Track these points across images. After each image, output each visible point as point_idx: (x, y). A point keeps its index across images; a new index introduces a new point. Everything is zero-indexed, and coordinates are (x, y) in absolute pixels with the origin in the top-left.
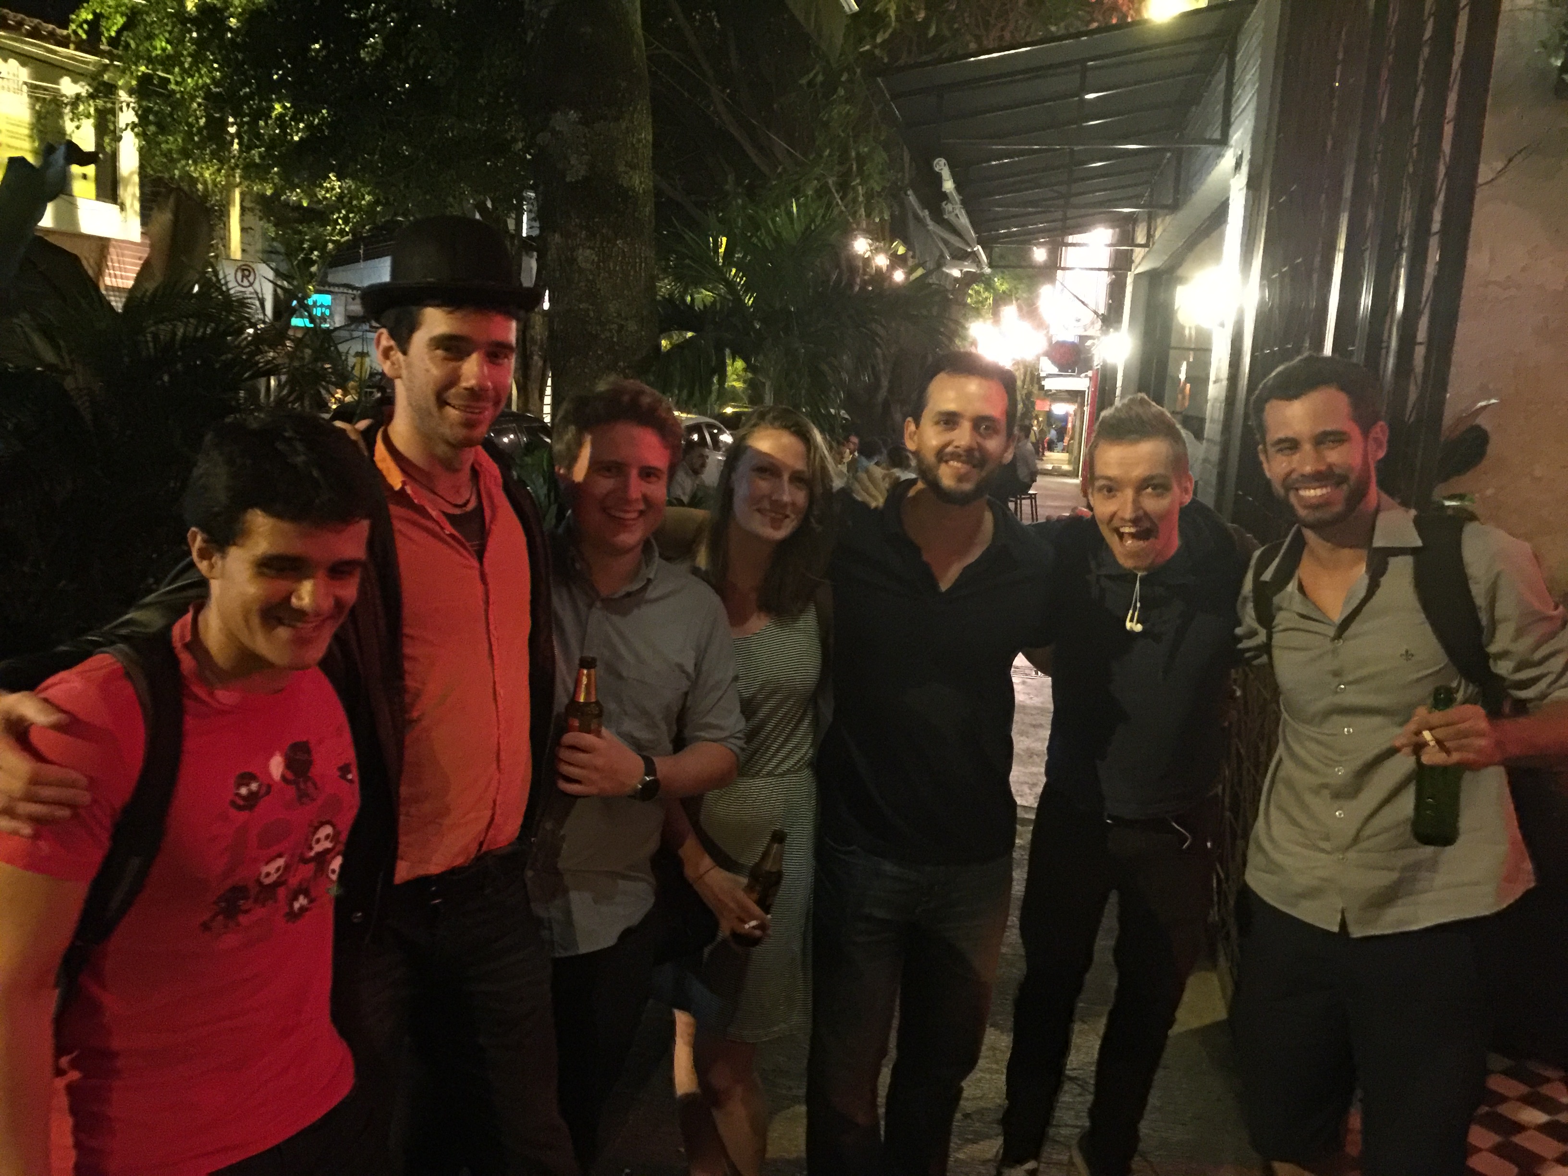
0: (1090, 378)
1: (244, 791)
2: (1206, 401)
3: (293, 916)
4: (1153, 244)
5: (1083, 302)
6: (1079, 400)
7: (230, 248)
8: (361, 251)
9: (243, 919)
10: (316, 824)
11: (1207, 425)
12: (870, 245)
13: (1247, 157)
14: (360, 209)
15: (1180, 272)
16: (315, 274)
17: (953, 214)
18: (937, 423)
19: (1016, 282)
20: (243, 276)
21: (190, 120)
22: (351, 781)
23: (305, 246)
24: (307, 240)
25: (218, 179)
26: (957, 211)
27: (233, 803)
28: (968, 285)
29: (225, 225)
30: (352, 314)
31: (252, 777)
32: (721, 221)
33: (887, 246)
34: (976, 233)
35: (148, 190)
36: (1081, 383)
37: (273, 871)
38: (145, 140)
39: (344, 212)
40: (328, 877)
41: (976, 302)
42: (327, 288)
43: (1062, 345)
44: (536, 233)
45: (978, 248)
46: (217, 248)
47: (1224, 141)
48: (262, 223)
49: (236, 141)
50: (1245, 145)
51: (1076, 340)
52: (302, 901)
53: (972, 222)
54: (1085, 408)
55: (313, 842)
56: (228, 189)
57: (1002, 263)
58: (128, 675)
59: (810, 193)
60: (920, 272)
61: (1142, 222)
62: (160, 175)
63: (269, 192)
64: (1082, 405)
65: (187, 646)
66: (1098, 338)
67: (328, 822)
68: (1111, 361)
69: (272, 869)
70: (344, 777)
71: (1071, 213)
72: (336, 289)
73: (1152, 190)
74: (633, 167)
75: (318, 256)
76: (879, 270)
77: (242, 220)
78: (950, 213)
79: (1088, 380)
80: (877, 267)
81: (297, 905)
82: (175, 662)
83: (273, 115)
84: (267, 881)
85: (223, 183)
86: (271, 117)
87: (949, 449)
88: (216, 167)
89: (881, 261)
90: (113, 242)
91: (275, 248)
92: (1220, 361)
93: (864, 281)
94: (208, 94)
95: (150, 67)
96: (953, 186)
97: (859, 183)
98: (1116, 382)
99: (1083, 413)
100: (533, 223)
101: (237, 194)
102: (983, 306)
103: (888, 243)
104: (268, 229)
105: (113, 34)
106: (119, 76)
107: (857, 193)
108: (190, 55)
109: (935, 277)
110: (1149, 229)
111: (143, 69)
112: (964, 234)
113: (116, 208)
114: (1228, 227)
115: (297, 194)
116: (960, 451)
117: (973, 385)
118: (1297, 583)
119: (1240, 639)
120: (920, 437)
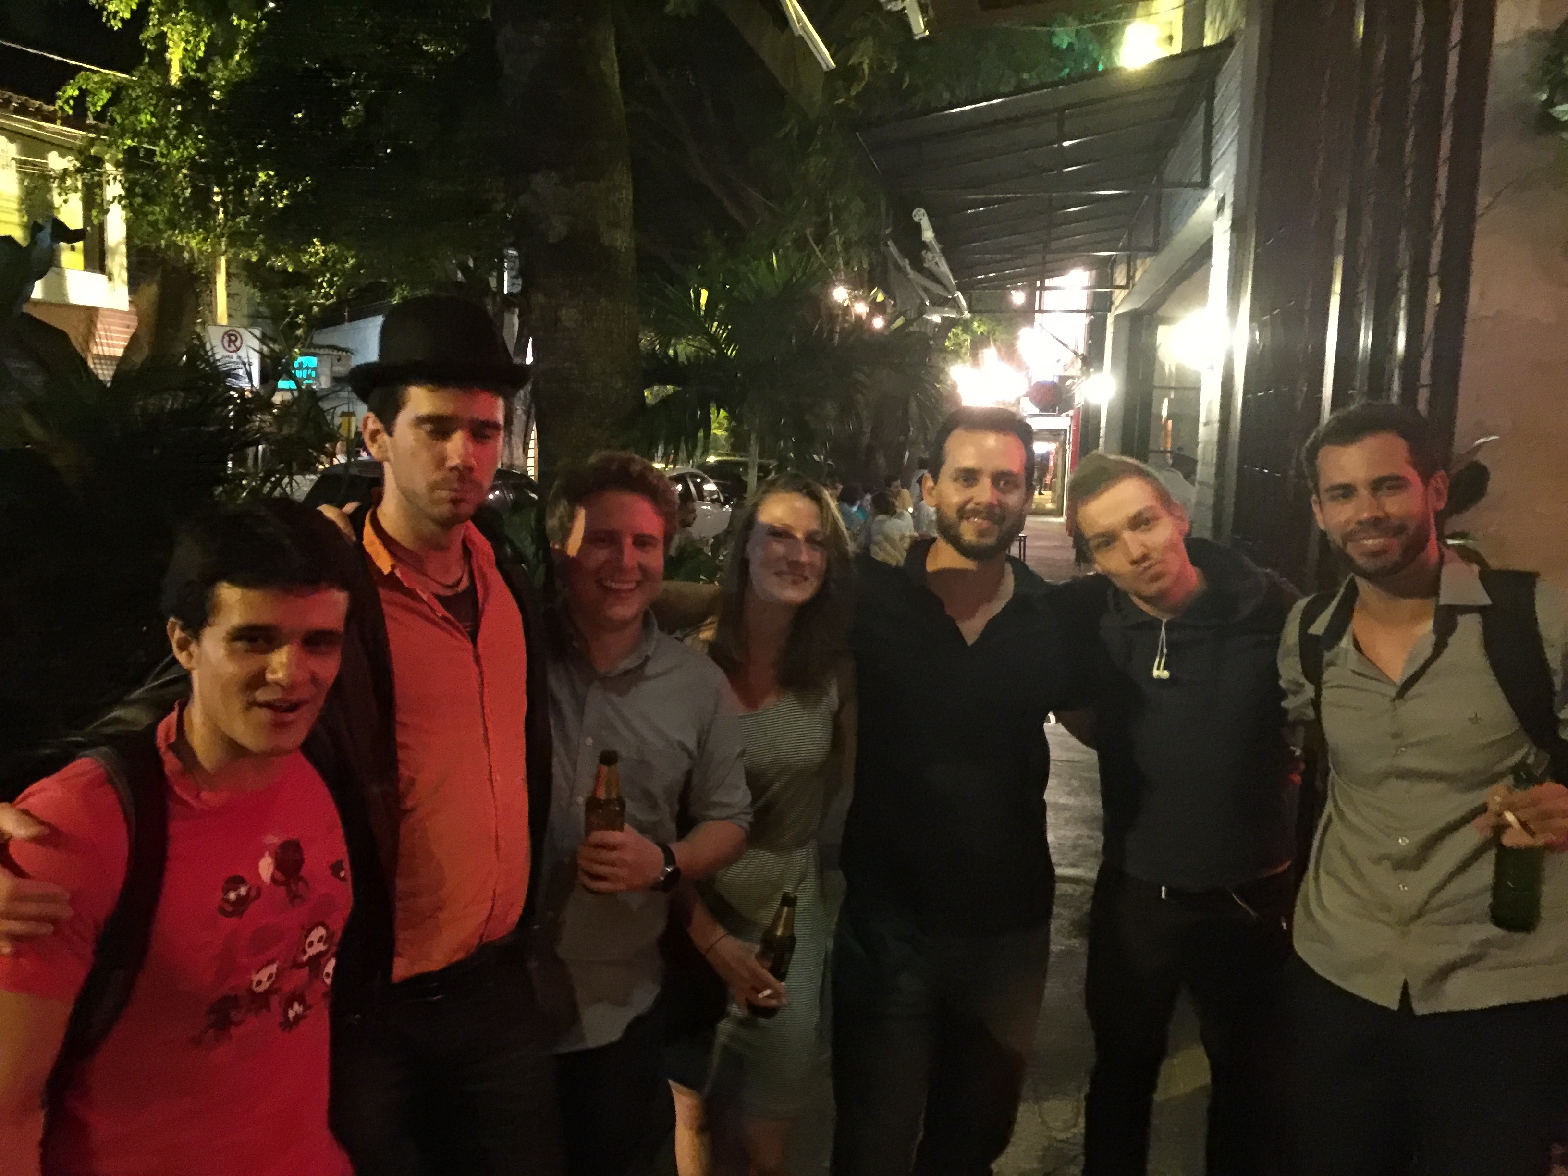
0: (1071, 417)
1: (232, 896)
2: (1197, 444)
3: (288, 1025)
4: (1133, 286)
5: (1062, 343)
7: (216, 314)
8: (346, 314)
9: (236, 1031)
10: (308, 927)
11: (1199, 467)
12: (850, 294)
13: (1229, 200)
14: (344, 272)
15: (1161, 312)
16: (301, 337)
17: (933, 263)
18: (956, 480)
19: (994, 324)
20: (230, 341)
21: (176, 191)
22: (344, 879)
23: (290, 310)
24: (293, 305)
25: (205, 248)
26: (937, 259)
27: (222, 911)
28: (948, 330)
29: (211, 292)
30: (337, 375)
31: (241, 881)
32: (701, 273)
33: (866, 294)
34: (955, 278)
35: (134, 260)
36: (1062, 422)
37: (265, 979)
38: (132, 212)
39: (328, 275)
40: (322, 981)
41: (954, 345)
42: (312, 350)
43: (1042, 385)
44: (517, 289)
45: (958, 294)
46: (204, 315)
47: (1205, 184)
48: (248, 288)
49: (221, 210)
50: (1228, 188)
51: (1056, 380)
52: (297, 1008)
53: (952, 270)
54: (1067, 447)
55: (306, 947)
56: (214, 256)
57: (979, 308)
58: (110, 781)
59: (789, 244)
60: (900, 322)
61: (1121, 264)
62: (146, 244)
63: (254, 259)
65: (170, 747)
66: (1079, 378)
67: (323, 924)
68: (1093, 401)
69: (263, 978)
70: (336, 873)
71: (1049, 257)
72: (322, 351)
73: (1130, 234)
74: (614, 226)
75: (303, 319)
76: (859, 317)
77: (228, 286)
78: (929, 261)
79: (1069, 418)
80: (856, 315)
81: (291, 1014)
82: (160, 762)
83: (257, 184)
84: (260, 990)
85: (209, 251)
86: (255, 186)
87: (969, 507)
88: (202, 236)
89: (861, 309)
90: (101, 312)
91: (260, 312)
92: (1210, 403)
93: (842, 329)
94: (193, 165)
95: (136, 140)
96: (933, 235)
97: (837, 233)
98: (1099, 423)
99: (1065, 451)
100: (516, 281)
101: (223, 261)
102: (962, 348)
103: (867, 290)
104: (253, 294)
105: (99, 109)
106: (106, 148)
107: (835, 243)
108: (174, 127)
109: (915, 324)
110: (1129, 271)
111: (129, 142)
112: (945, 281)
113: (104, 278)
114: (1212, 269)
115: (282, 260)
116: (980, 508)
117: (991, 440)
118: (1351, 640)
119: (1283, 695)
120: (940, 496)
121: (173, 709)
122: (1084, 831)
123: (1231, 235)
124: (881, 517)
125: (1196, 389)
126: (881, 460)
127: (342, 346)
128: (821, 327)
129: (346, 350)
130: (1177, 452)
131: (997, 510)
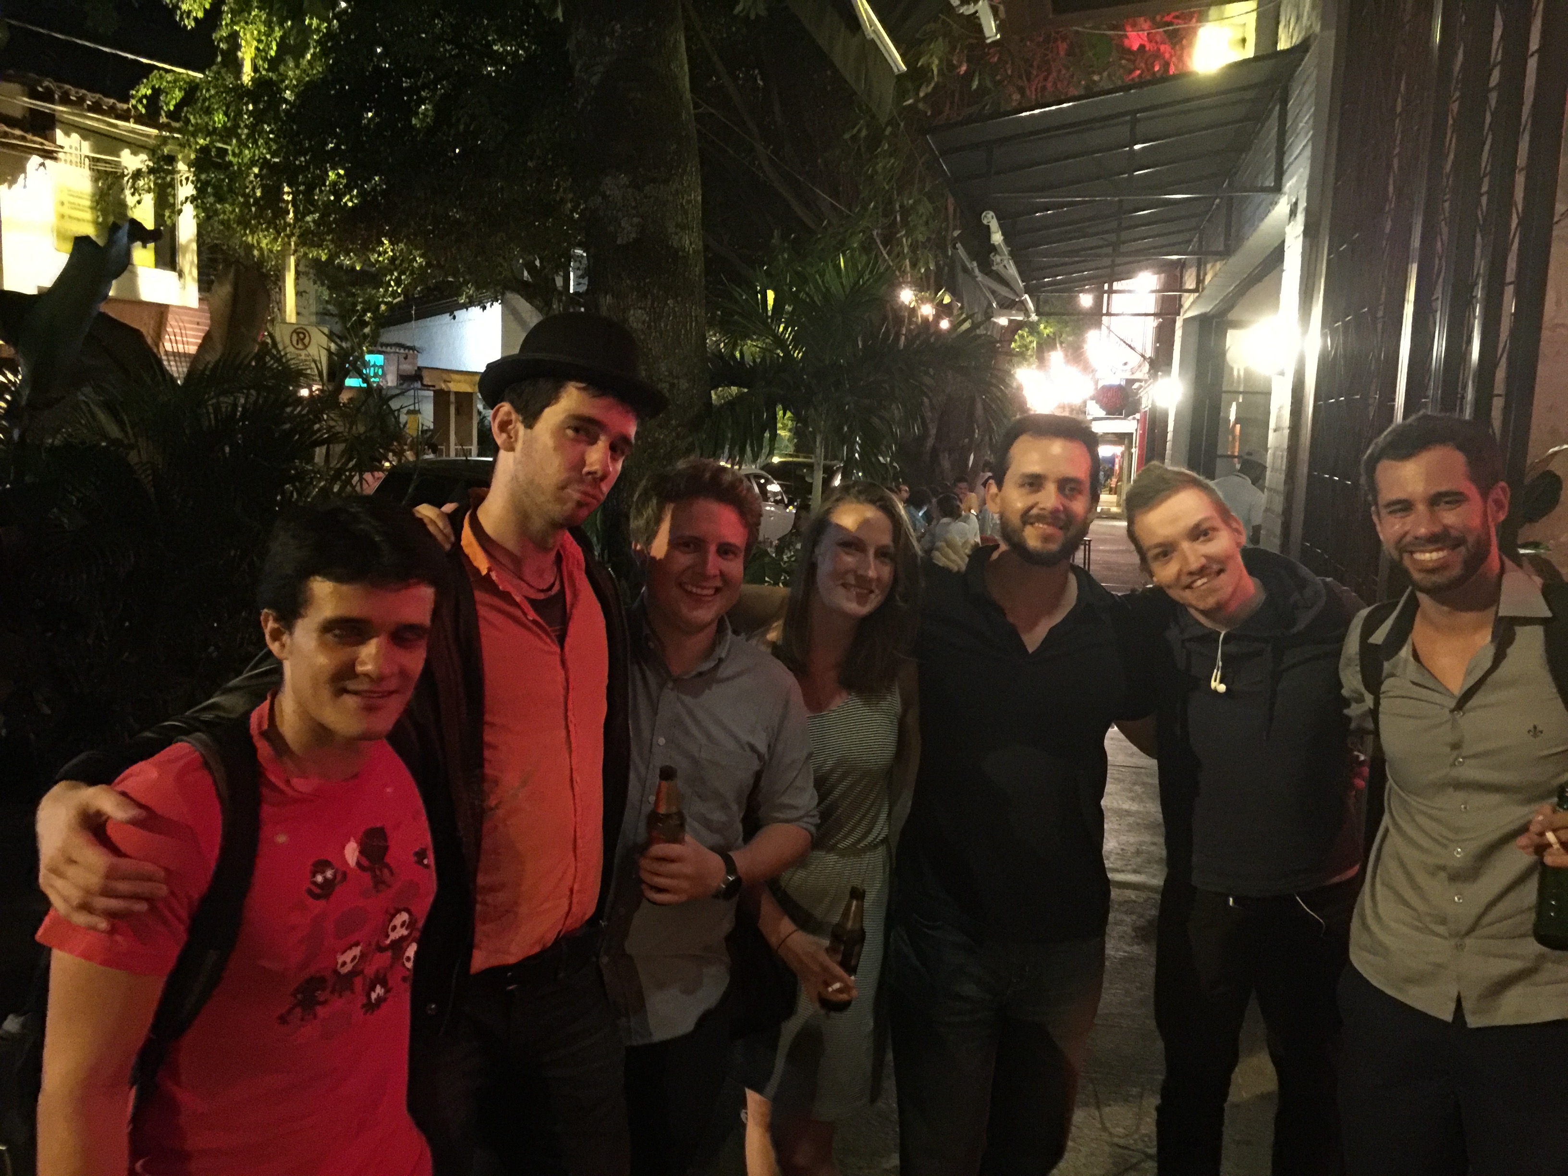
0: (1138, 420)
1: (319, 878)
2: (1266, 450)
3: (371, 1007)
4: (1203, 289)
5: (1130, 346)
6: (1126, 441)
7: (285, 312)
8: (413, 311)
9: (321, 1011)
10: (392, 911)
11: (1268, 473)
12: (916, 296)
13: (1302, 205)
14: (412, 270)
15: (1231, 316)
16: (368, 335)
17: (1001, 265)
18: (1022, 485)
19: (1061, 326)
20: (298, 340)
21: (247, 191)
22: (427, 866)
23: (359, 308)
24: (361, 303)
25: (275, 247)
26: (1005, 262)
27: (310, 892)
28: (1015, 332)
29: (280, 289)
30: (405, 374)
31: (326, 864)
32: (768, 275)
33: (933, 296)
34: (1023, 281)
35: (205, 257)
36: (1129, 425)
37: (348, 960)
38: (203, 211)
39: (396, 274)
40: (404, 965)
41: (1019, 347)
42: (380, 348)
43: (1107, 389)
44: (583, 289)
45: (1026, 296)
46: (273, 312)
47: (1278, 189)
48: (316, 286)
49: (292, 209)
50: (1301, 193)
51: (1123, 383)
52: (379, 990)
53: (1021, 273)
54: (1133, 450)
55: (389, 931)
56: (282, 255)
57: (1046, 309)
59: (856, 246)
60: (967, 325)
61: (1191, 267)
62: (218, 242)
63: (324, 258)
64: (1130, 446)
65: (263, 734)
66: (1146, 381)
67: (405, 909)
68: (1161, 405)
70: (420, 862)
71: (1118, 260)
72: (389, 349)
73: (1202, 236)
74: (683, 227)
75: (370, 318)
76: (925, 320)
77: (297, 284)
78: (997, 264)
79: (1136, 422)
80: (922, 316)
81: (374, 996)
82: (254, 750)
83: (328, 183)
84: (344, 970)
85: (279, 250)
86: (325, 185)
87: (1034, 511)
88: (272, 235)
89: (927, 310)
90: (170, 309)
91: (329, 310)
92: (1280, 408)
93: (909, 331)
94: (265, 164)
95: (208, 139)
96: (1002, 238)
97: (904, 235)
98: (1167, 426)
99: (1131, 455)
100: (581, 281)
101: (292, 259)
102: (1028, 350)
103: (933, 292)
104: (322, 292)
105: (172, 108)
106: (178, 148)
107: (902, 246)
108: (246, 126)
109: (982, 328)
110: (1198, 276)
111: (201, 141)
112: (1012, 284)
113: (174, 275)
114: (1284, 274)
115: (351, 259)
116: (1045, 513)
117: (1057, 447)
118: (1411, 649)
119: (1346, 703)
120: (1003, 500)
121: (266, 699)
122: (1147, 838)
123: (1304, 242)
124: (945, 520)
125: (1267, 394)
126: (946, 464)
127: (409, 344)
128: (888, 330)
129: (412, 348)
130: (1246, 457)
131: (1062, 516)
